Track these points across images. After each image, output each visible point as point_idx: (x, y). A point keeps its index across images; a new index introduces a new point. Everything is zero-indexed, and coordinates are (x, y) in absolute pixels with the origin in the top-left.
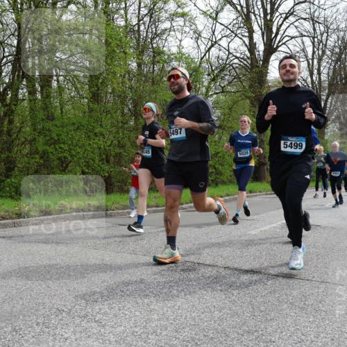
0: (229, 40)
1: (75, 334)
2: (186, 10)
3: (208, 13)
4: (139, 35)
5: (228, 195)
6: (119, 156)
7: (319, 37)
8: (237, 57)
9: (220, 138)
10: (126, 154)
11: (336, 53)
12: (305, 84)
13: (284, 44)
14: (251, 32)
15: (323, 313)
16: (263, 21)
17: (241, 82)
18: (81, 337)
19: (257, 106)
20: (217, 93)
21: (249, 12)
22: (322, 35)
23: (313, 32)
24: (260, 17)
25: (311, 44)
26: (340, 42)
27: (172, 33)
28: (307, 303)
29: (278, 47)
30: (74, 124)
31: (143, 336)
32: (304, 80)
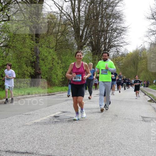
9: (7, 54)
12: (69, 18)
20: (5, 21)
32: (68, 15)
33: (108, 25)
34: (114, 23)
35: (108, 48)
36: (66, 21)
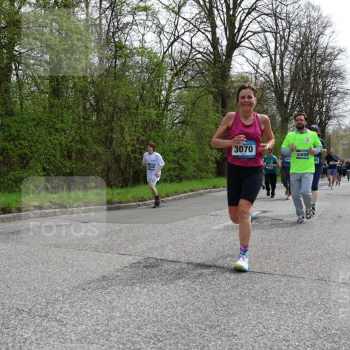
0: (192, 35)
1: (35, 334)
2: (148, 4)
3: (171, 7)
4: (101, 29)
5: (192, 191)
6: (80, 152)
7: (281, 33)
8: (200, 52)
9: (184, 133)
10: (88, 150)
11: (298, 49)
12: (268, 80)
13: (247, 39)
14: (214, 26)
15: (284, 306)
16: (225, 16)
17: (204, 77)
18: (41, 337)
19: (220, 101)
20: (180, 88)
21: (211, 7)
22: (284, 30)
23: (275, 27)
24: (223, 12)
25: (273, 39)
26: (302, 38)
27: (134, 27)
28: (269, 296)
29: (240, 42)
30: (33, 120)
31: (105, 334)
32: (266, 75)
33: (325, 87)
34: (333, 83)
35: (326, 120)
36: (264, 83)
